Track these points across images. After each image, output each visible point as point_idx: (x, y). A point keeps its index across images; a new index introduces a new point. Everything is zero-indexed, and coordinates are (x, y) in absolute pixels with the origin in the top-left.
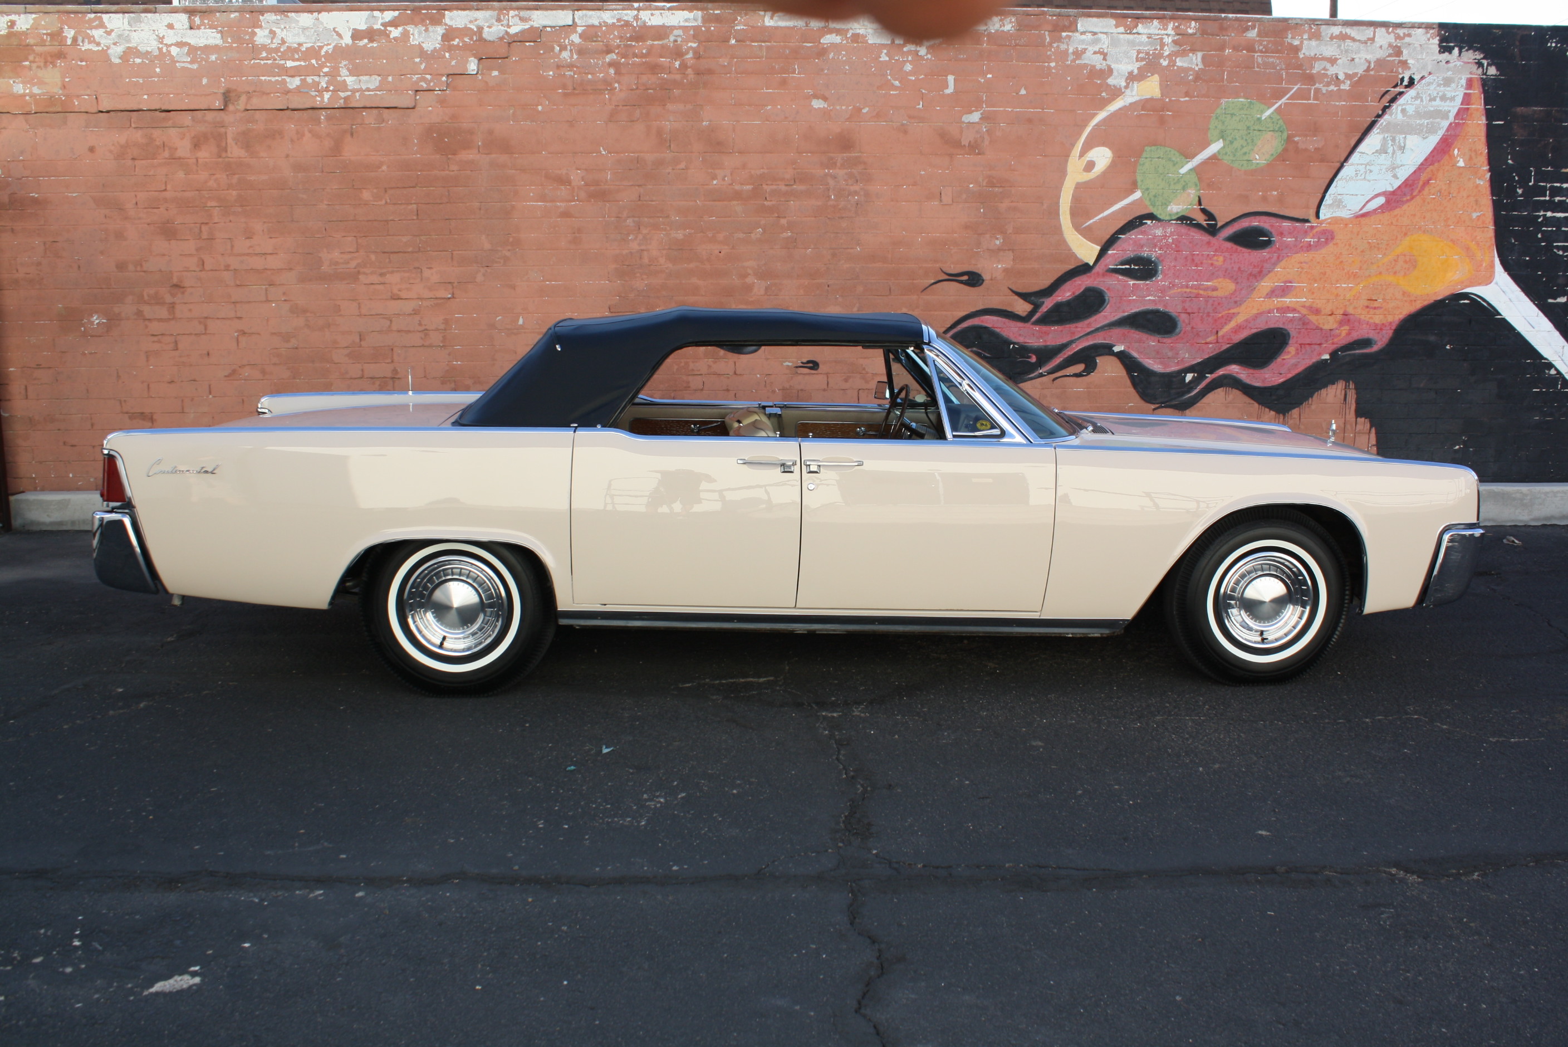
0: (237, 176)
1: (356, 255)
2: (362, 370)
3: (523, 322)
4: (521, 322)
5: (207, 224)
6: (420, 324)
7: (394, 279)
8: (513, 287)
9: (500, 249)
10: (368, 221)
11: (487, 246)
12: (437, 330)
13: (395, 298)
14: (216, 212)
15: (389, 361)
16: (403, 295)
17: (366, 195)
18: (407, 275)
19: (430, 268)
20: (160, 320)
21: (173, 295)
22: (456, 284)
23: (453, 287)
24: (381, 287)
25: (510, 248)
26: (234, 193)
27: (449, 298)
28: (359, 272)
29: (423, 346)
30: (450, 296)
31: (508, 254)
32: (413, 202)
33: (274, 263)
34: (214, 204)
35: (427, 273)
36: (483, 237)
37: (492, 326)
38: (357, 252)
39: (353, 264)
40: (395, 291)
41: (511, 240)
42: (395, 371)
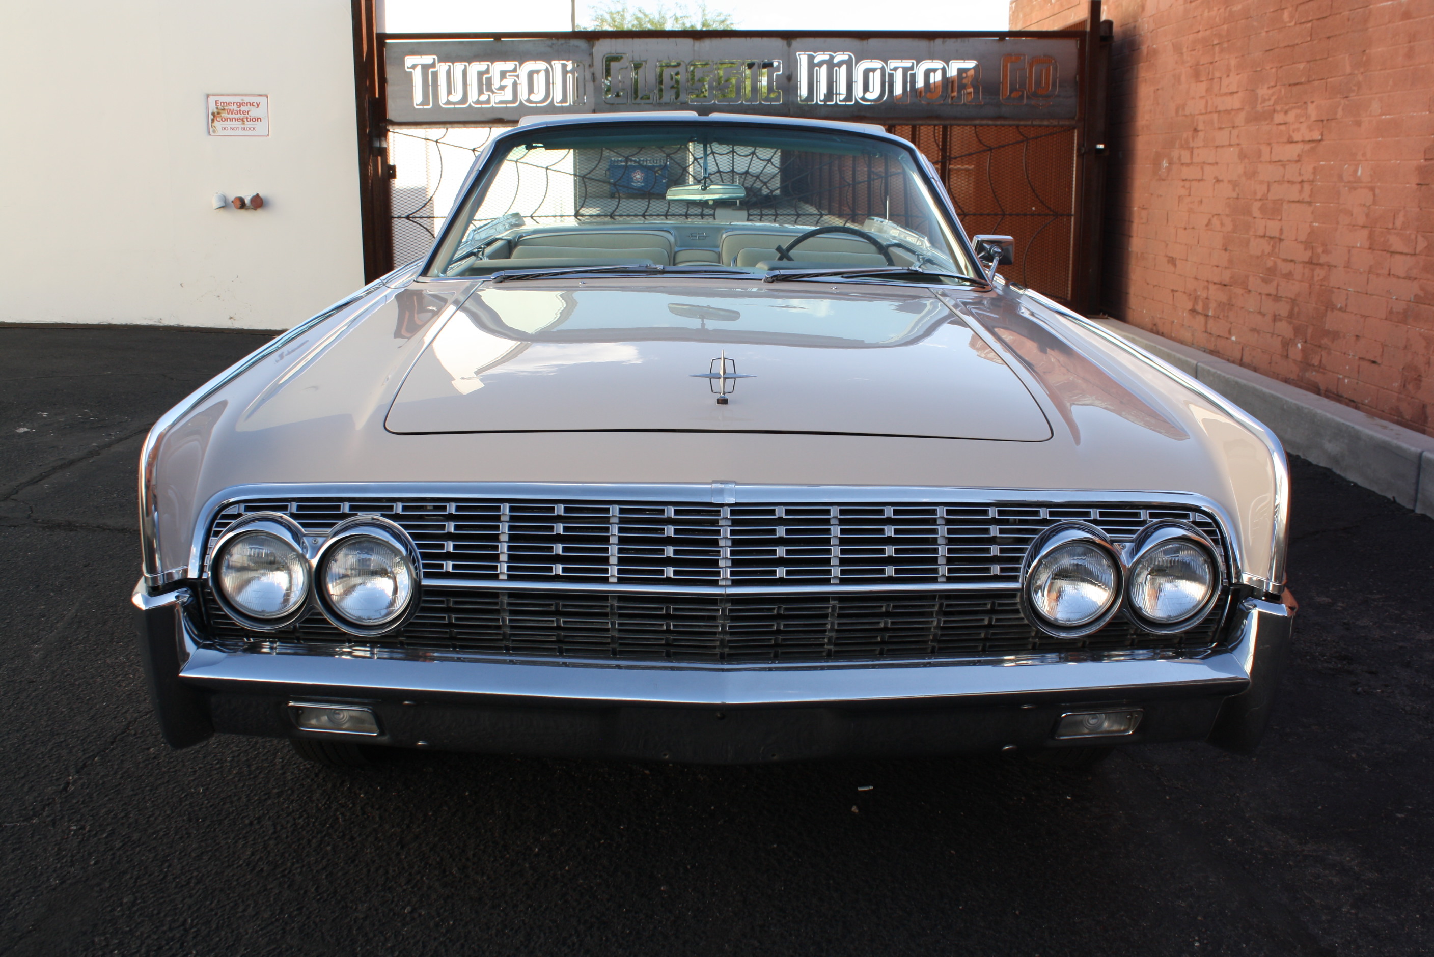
0: (1228, 9)
1: (1274, 89)
2: (1266, 227)
3: (1362, 173)
4: (1359, 173)
5: (1212, 63)
6: (1300, 174)
7: (1291, 117)
8: (1358, 124)
9: (1356, 72)
10: (1285, 47)
11: (1348, 70)
12: (1309, 181)
13: (1291, 141)
14: (1217, 49)
15: (1279, 218)
16: (1297, 137)
17: (1286, 15)
18: (1299, 111)
19: (1312, 102)
20: (1188, 165)
21: (1193, 139)
22: (1325, 122)
23: (1323, 127)
24: (1283, 128)
25: (1362, 70)
26: (1225, 27)
27: (1320, 141)
28: (1274, 111)
29: (1298, 202)
30: (1320, 138)
31: (1360, 78)
32: (1310, 18)
33: (1234, 102)
34: (1216, 42)
35: (1312, 110)
36: (1347, 58)
37: (1340, 177)
38: (1275, 86)
39: (1271, 103)
40: (1291, 133)
41: (1364, 58)
42: (1281, 230)
